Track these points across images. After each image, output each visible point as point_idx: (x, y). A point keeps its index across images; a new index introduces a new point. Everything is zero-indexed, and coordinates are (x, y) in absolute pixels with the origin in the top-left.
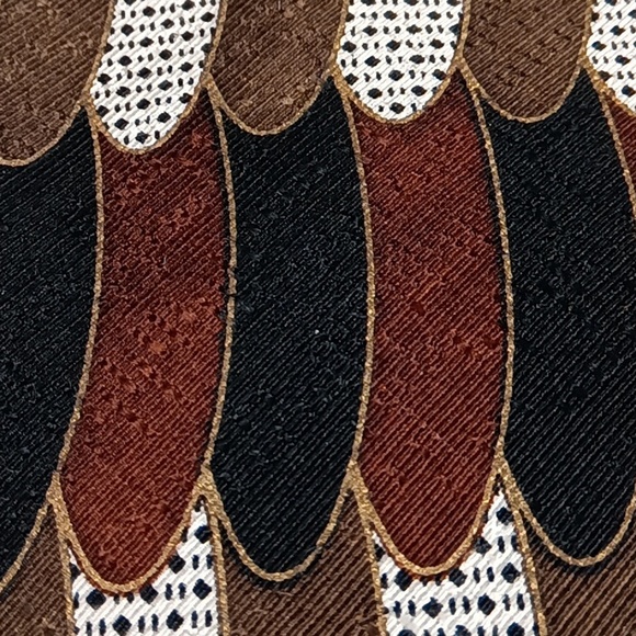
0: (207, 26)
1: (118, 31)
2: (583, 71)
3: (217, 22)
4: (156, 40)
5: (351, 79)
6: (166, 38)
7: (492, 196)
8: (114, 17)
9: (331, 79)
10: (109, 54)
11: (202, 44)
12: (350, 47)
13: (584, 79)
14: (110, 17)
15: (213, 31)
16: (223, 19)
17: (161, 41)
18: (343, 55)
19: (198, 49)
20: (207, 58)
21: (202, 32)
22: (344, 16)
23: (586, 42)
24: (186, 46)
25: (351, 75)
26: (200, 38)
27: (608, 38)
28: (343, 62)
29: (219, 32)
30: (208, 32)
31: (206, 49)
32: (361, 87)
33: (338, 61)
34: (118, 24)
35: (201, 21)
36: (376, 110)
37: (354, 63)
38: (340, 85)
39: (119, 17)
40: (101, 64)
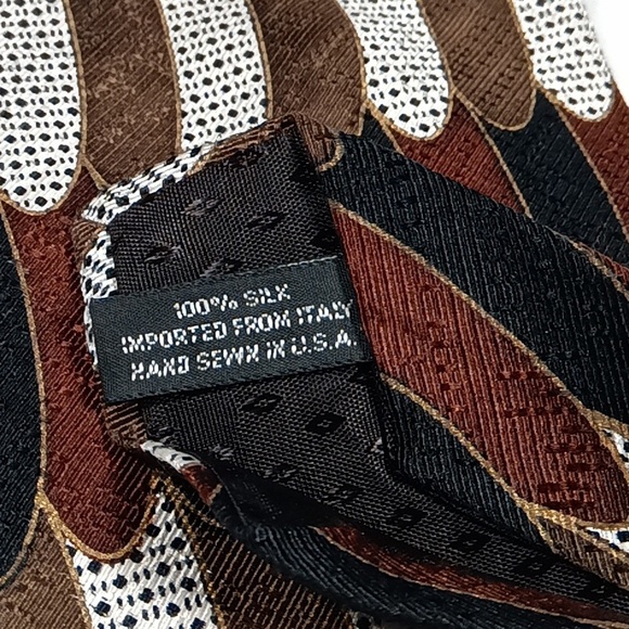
0: (259, 85)
1: (188, 100)
2: (538, 91)
3: (265, 80)
4: (220, 103)
5: (383, 109)
6: (229, 101)
7: (510, 187)
8: (181, 90)
9: (368, 111)
10: (187, 118)
11: (259, 100)
12: (374, 83)
13: (541, 95)
14: (177, 91)
15: (265, 88)
16: (269, 78)
17: (225, 103)
18: (371, 90)
19: (257, 104)
20: (267, 111)
21: (256, 91)
22: (362, 61)
23: (532, 71)
24: (247, 103)
25: (382, 106)
26: (255, 96)
27: (545, 65)
28: (373, 96)
29: (270, 88)
30: (260, 90)
31: (265, 103)
32: (392, 114)
33: (369, 96)
34: (186, 95)
35: (252, 82)
36: (410, 132)
37: (382, 95)
38: (376, 114)
39: (184, 89)
40: (182, 127)
